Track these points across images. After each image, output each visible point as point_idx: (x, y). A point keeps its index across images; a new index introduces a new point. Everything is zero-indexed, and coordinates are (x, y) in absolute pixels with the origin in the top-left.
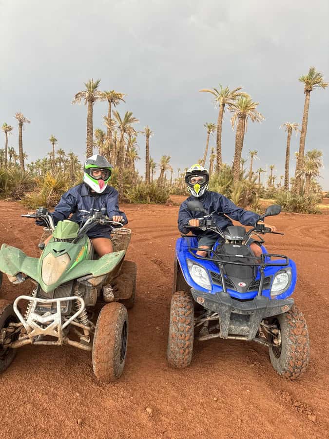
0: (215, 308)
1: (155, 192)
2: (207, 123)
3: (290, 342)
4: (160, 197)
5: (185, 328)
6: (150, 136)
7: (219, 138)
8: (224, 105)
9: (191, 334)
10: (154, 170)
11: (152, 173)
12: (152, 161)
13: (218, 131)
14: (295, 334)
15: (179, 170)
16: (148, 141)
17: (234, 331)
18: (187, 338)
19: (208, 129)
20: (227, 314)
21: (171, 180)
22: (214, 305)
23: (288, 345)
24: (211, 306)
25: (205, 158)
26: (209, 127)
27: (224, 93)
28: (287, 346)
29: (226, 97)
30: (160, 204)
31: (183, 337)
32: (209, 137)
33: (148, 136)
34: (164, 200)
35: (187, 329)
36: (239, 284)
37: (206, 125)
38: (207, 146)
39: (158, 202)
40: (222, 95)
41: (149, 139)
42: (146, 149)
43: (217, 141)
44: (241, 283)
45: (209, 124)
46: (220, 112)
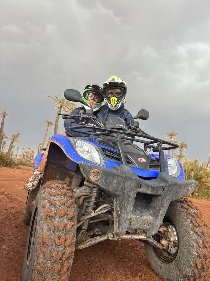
0: (116, 186)
1: (4, 157)
2: (47, 121)
3: (195, 236)
4: (7, 161)
5: (66, 225)
6: (6, 117)
7: (56, 127)
8: (61, 108)
9: (74, 234)
10: (4, 146)
11: (3, 148)
12: (4, 135)
13: (56, 123)
14: (199, 226)
15: (23, 149)
16: (4, 120)
17: (134, 225)
18: (68, 242)
19: (48, 124)
20: (131, 194)
21: (16, 156)
22: (115, 181)
23: (193, 240)
24: (111, 183)
25: (44, 142)
26: (48, 123)
27: (62, 101)
28: (191, 241)
29: (62, 103)
30: (7, 167)
31: (61, 240)
32: (48, 130)
33: (4, 117)
34: (10, 164)
35: (69, 227)
36: (139, 160)
37: (46, 121)
38: (46, 134)
39: (5, 166)
40: (60, 102)
41: (5, 118)
42: (1, 126)
43: (55, 129)
44: (141, 158)
45: (48, 121)
46: (58, 111)
